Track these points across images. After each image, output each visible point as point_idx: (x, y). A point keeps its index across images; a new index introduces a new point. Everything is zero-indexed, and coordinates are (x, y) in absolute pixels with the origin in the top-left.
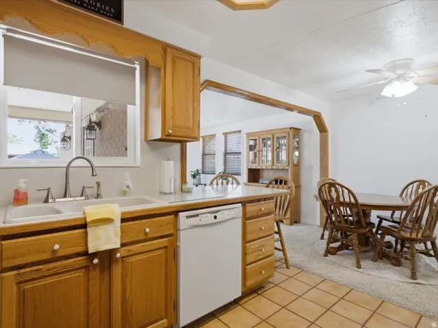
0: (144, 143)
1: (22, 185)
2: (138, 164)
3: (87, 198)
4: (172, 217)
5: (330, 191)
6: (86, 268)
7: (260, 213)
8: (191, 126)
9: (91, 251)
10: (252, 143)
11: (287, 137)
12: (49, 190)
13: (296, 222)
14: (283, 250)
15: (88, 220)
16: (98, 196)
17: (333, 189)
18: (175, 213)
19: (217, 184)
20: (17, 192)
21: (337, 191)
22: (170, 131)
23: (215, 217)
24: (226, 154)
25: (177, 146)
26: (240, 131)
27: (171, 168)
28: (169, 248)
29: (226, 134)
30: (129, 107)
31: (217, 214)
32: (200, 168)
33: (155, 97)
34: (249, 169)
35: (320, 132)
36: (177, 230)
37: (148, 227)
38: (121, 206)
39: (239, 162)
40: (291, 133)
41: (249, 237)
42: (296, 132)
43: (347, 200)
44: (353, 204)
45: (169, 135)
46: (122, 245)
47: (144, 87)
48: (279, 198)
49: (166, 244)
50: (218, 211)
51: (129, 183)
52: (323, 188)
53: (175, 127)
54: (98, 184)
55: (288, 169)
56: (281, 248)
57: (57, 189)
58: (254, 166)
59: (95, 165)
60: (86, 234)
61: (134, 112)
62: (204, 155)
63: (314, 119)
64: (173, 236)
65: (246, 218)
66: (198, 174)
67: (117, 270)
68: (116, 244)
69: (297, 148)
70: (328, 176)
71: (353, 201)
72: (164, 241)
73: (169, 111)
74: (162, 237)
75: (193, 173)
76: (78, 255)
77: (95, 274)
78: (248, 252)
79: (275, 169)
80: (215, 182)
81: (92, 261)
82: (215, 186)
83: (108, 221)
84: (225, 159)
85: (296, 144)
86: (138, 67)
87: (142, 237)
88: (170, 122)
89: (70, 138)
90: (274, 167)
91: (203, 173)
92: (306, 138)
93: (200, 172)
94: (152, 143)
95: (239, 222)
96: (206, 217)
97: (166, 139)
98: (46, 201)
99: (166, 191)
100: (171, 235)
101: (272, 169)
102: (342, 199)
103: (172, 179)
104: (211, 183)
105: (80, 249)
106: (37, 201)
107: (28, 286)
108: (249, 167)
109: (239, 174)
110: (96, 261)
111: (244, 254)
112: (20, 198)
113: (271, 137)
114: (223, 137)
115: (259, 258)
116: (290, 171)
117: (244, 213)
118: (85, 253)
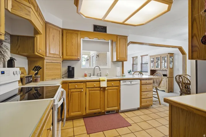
0: (112, 62)
1: (86, 72)
2: (110, 68)
3: (98, 76)
4: (119, 81)
5: (179, 78)
6: (100, 90)
7: (147, 83)
8: (125, 57)
9: (101, 87)
10: (152, 59)
11: (167, 57)
12: (91, 74)
13: (171, 92)
14: (158, 98)
15: (100, 80)
16: (101, 76)
17: (180, 78)
18: (120, 80)
19: (135, 75)
20: (85, 74)
21: (182, 78)
22: (119, 59)
23: (131, 83)
24: (142, 64)
25: (121, 63)
26: (147, 55)
27: (119, 69)
28: (118, 89)
29: (142, 56)
30: (108, 53)
31: (131, 82)
32: (131, 69)
33: (115, 50)
34: (151, 70)
35: (183, 55)
36: (120, 85)
37: (113, 83)
38: (107, 78)
39: (147, 67)
40: (169, 55)
41: (142, 91)
42: (172, 55)
43: (187, 82)
44: (189, 83)
45: (118, 60)
46: (107, 87)
47: (111, 46)
48: (154, 79)
49: (117, 88)
50: (132, 81)
51: (108, 73)
52: (177, 77)
53: (120, 57)
54: (101, 73)
55: (167, 70)
56: (158, 97)
57: (92, 74)
58: (153, 69)
59: (100, 68)
60: (100, 83)
61: (109, 54)
62: (133, 64)
63: (179, 49)
64: (119, 86)
65: (141, 84)
66: (131, 71)
67: (106, 92)
68: (106, 86)
69: (172, 61)
70: (186, 73)
71: (189, 82)
72: (117, 87)
73: (118, 53)
74: (116, 86)
75: (129, 71)
76: (98, 87)
77: (102, 92)
78: (142, 95)
79: (161, 70)
80: (134, 74)
81: (101, 89)
82: (134, 75)
83: (104, 81)
84: (141, 66)
85: (171, 60)
86: (110, 41)
87: (112, 86)
88: (118, 56)
89: (88, 60)
90: (161, 69)
91: (133, 71)
92: (176, 57)
93: (132, 71)
94: (113, 62)
95: (139, 85)
96: (128, 82)
97: (118, 61)
98: (90, 76)
99: (118, 75)
100: (118, 86)
101: (160, 70)
102: (184, 82)
103: (119, 72)
104: (133, 74)
105: (99, 86)
106: (88, 76)
107: (90, 92)
108: (151, 69)
109: (147, 72)
110: (102, 89)
111: (141, 95)
112: (85, 75)
113: (160, 57)
114: (141, 57)
115: (146, 97)
116: (168, 71)
117: (141, 83)
118: (100, 87)
